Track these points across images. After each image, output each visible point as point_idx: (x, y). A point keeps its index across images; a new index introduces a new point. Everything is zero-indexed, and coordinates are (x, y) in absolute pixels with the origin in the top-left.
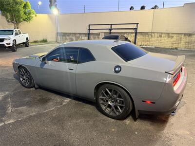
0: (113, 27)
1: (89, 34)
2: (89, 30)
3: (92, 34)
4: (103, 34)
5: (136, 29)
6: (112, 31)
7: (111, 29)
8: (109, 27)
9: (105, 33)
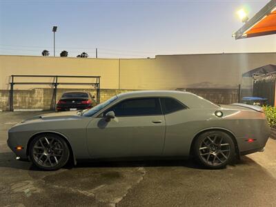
0: (60, 80)
1: (11, 91)
2: (12, 84)
3: (18, 91)
4: (42, 91)
5: (97, 84)
6: (58, 87)
7: (56, 84)
8: (51, 80)
9: (45, 89)
